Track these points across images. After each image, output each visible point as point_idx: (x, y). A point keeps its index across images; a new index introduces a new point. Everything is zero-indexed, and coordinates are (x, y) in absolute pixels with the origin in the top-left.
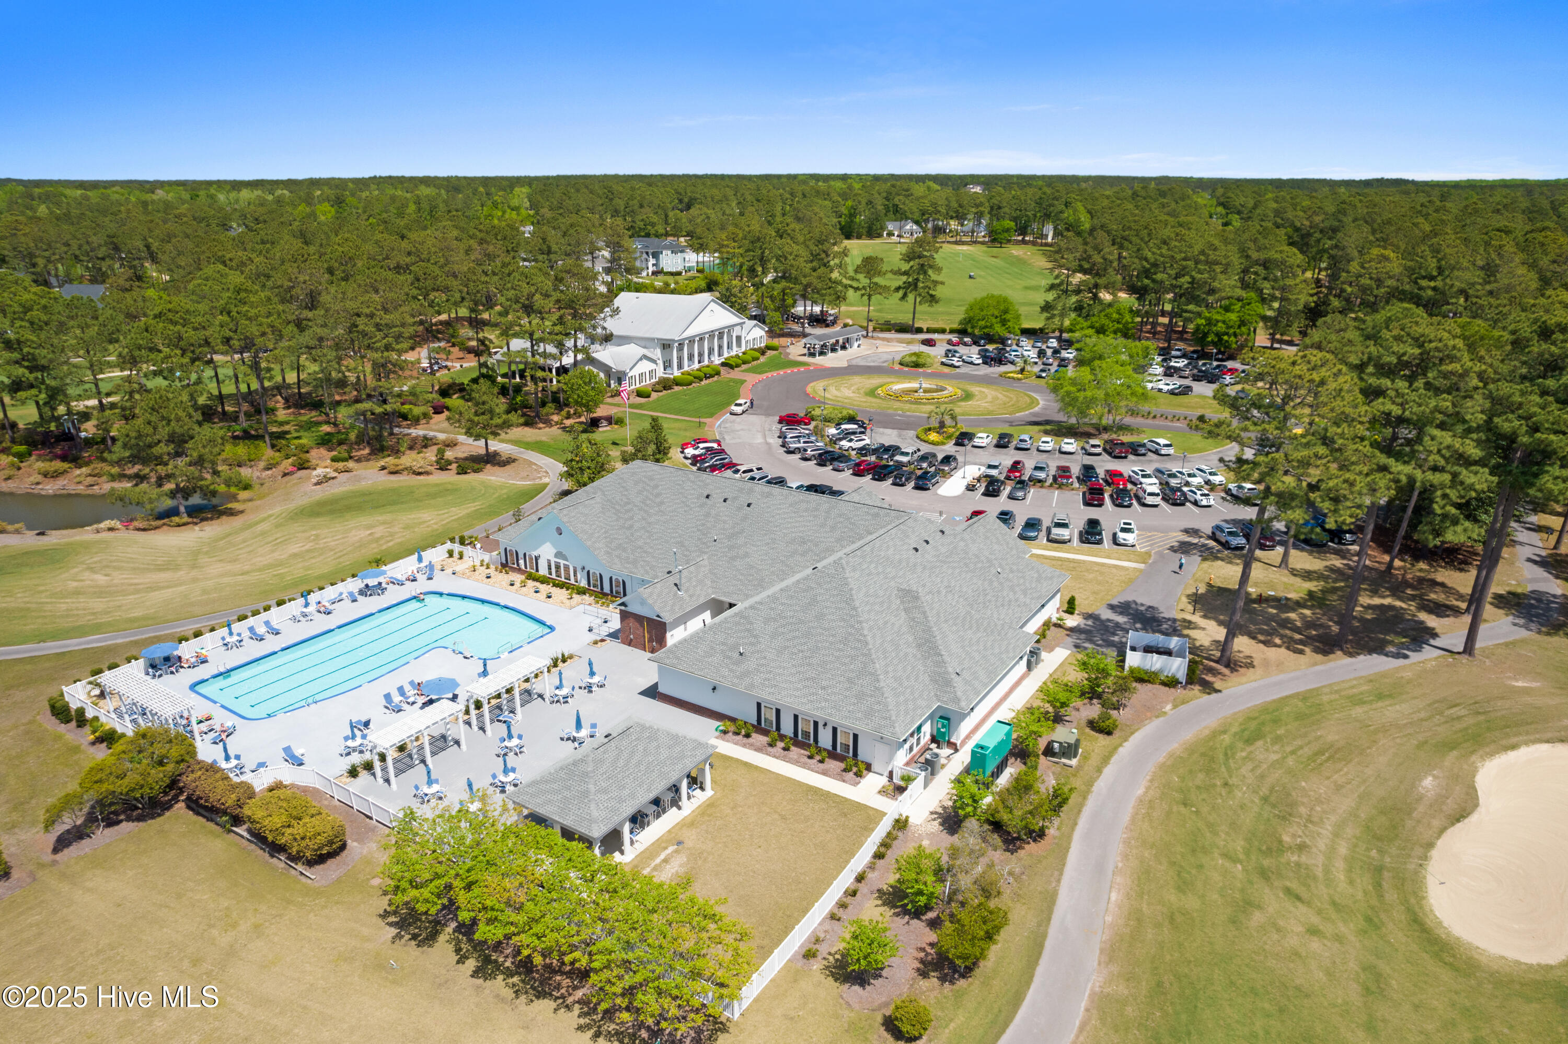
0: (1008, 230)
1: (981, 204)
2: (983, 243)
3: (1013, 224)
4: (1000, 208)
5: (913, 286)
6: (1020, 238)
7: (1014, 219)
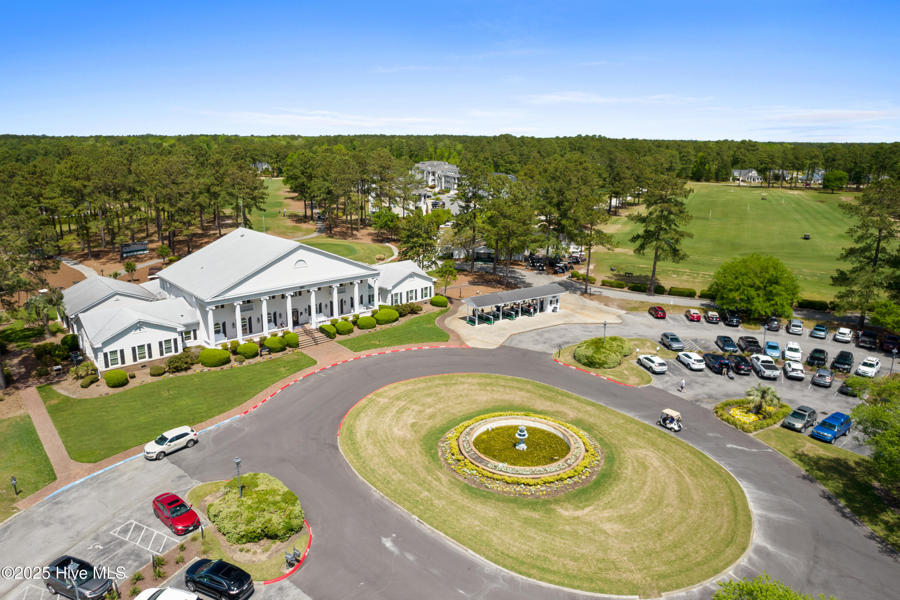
0: (840, 179)
1: (816, 157)
2: (815, 189)
3: (845, 174)
4: (834, 160)
5: (648, 236)
6: (855, 186)
7: (849, 171)
